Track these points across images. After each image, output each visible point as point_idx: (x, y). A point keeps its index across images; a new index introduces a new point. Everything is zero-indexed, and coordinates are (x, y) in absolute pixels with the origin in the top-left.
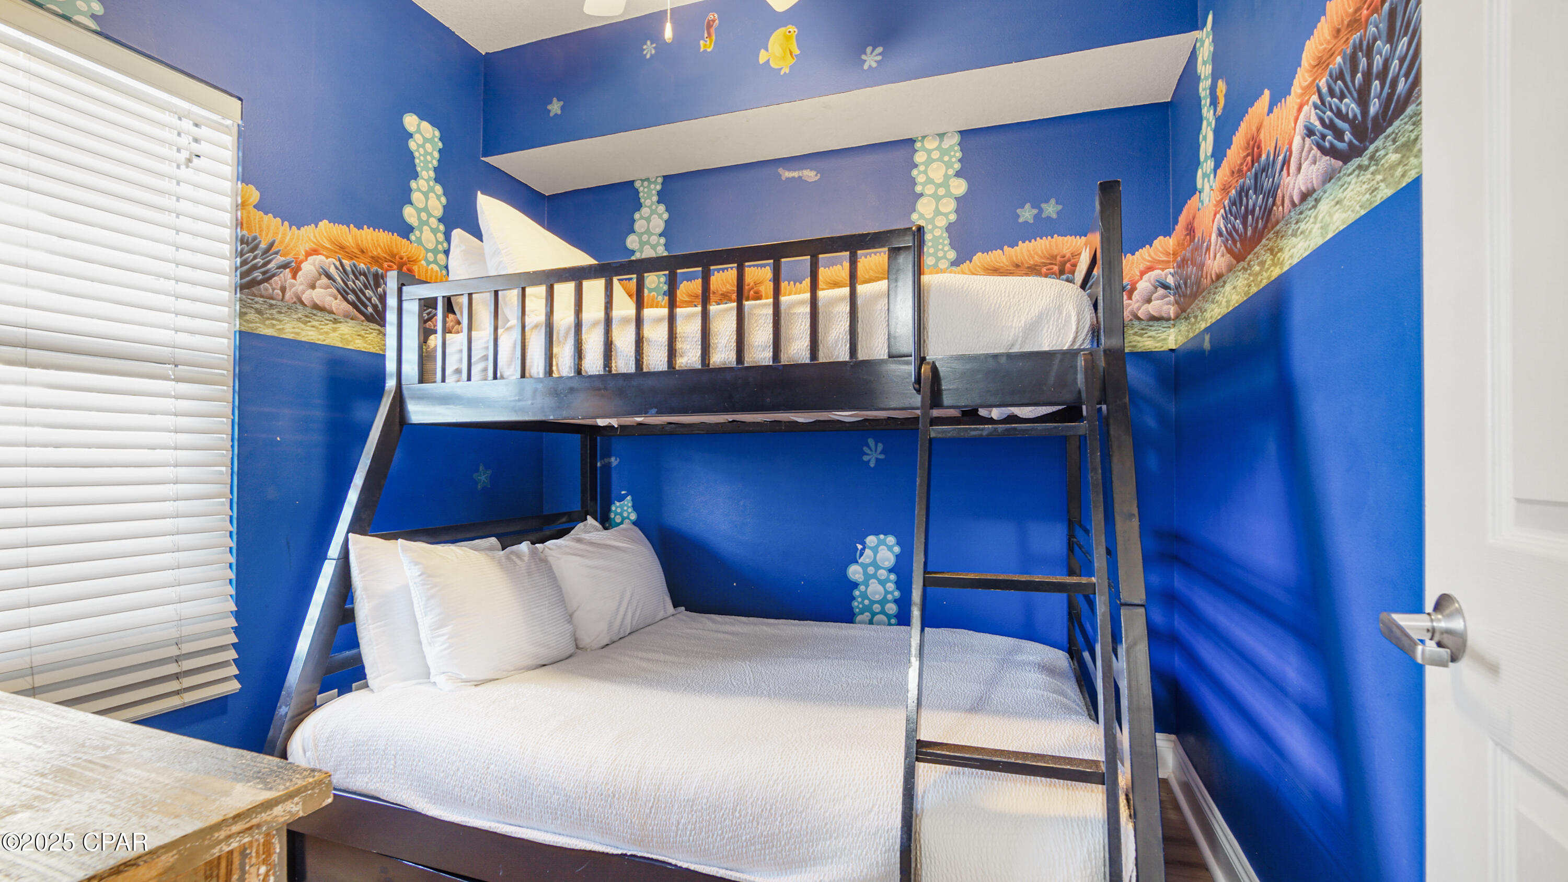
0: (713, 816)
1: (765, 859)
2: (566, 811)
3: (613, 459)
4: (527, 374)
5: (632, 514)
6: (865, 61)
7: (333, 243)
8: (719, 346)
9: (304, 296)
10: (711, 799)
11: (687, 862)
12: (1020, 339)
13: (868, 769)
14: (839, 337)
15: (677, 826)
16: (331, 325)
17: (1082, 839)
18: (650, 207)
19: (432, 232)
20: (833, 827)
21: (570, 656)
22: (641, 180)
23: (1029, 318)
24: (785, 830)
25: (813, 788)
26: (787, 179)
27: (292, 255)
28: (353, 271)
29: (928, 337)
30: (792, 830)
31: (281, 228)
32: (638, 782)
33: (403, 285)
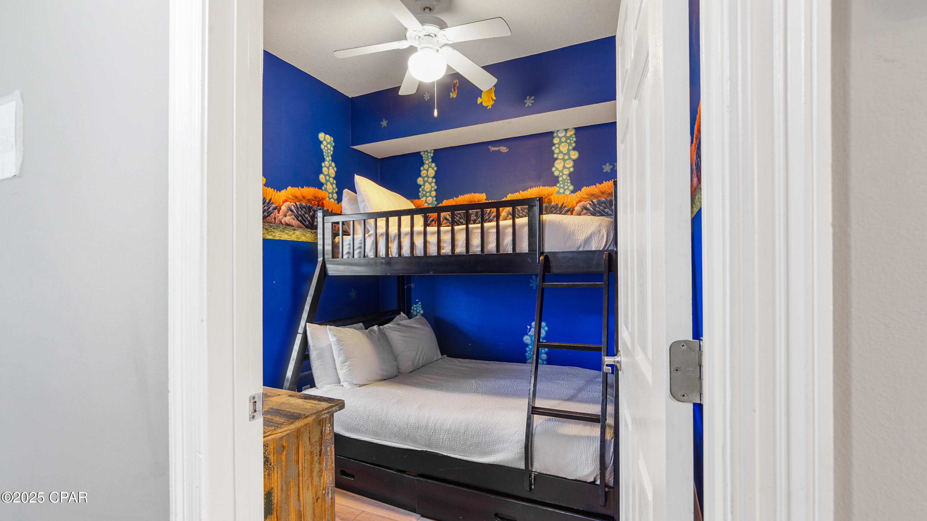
0: (456, 435)
1: (476, 452)
2: (400, 434)
3: (412, 285)
4: (378, 256)
5: (421, 311)
6: (526, 103)
7: (293, 196)
8: (459, 245)
9: (282, 220)
10: (456, 429)
11: (447, 453)
12: (583, 244)
13: (516, 418)
14: (508, 243)
15: (443, 440)
16: (293, 232)
17: (593, 444)
18: (428, 164)
19: (331, 184)
20: (502, 439)
21: (396, 376)
22: (424, 151)
23: (587, 236)
24: (484, 441)
25: (494, 425)
26: (493, 151)
27: (278, 204)
28: (300, 207)
29: (545, 243)
30: (486, 441)
31: (274, 193)
32: (427, 423)
33: (325, 216)
